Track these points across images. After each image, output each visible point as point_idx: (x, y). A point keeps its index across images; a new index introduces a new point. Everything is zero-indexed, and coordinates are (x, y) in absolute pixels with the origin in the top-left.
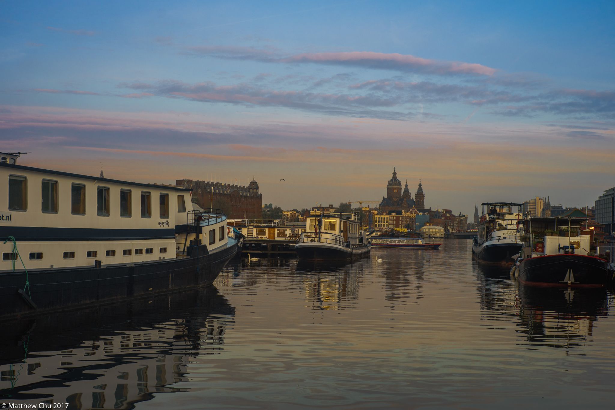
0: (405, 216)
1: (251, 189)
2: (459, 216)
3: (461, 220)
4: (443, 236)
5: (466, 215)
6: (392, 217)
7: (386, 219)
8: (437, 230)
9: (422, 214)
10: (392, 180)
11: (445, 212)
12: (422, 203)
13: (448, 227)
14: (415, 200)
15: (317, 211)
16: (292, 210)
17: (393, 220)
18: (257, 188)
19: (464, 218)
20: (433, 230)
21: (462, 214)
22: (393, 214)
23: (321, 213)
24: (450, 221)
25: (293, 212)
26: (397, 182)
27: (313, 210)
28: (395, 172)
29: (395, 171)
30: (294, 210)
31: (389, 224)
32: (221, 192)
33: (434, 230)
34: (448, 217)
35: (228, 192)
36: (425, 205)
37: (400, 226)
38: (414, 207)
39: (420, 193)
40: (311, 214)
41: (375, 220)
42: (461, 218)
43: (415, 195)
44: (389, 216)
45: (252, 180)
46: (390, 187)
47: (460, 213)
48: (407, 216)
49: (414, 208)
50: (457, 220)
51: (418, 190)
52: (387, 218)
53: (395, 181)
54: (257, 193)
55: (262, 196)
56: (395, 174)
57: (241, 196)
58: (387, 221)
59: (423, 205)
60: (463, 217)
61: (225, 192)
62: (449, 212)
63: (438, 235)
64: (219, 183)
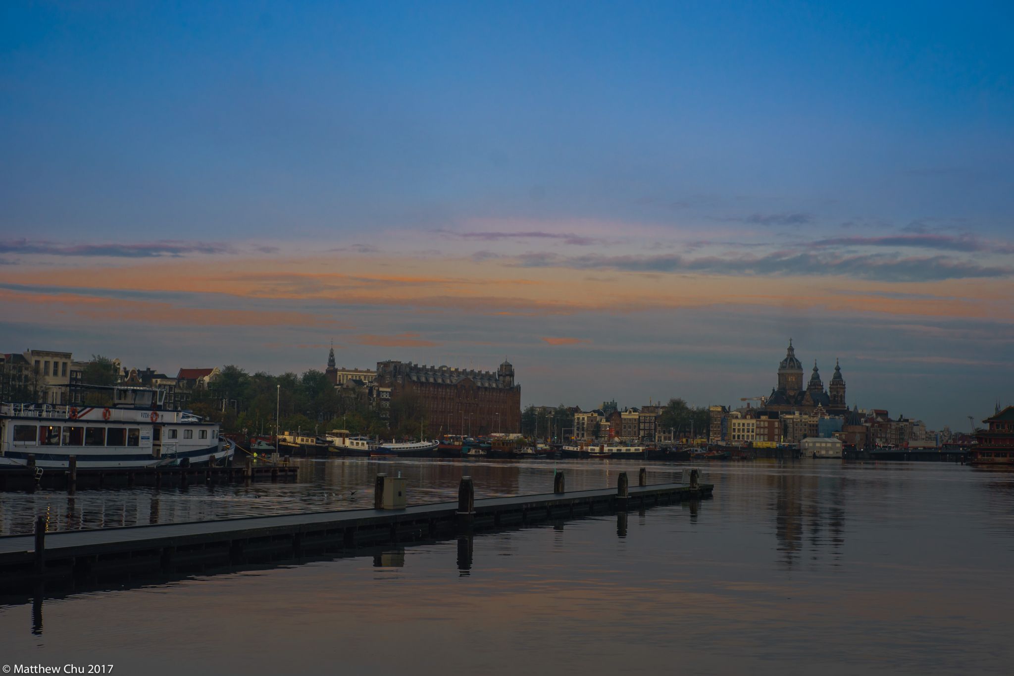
0: (801, 421)
1: (501, 375)
2: (900, 421)
3: (901, 429)
4: (840, 455)
5: (911, 419)
6: (762, 423)
7: (751, 425)
8: (829, 445)
9: (830, 418)
10: (786, 360)
11: (874, 415)
12: (841, 398)
13: (877, 439)
14: (829, 394)
15: (633, 413)
16: (591, 410)
17: (764, 428)
18: (512, 375)
19: (907, 423)
20: (821, 445)
21: (903, 418)
22: (763, 418)
23: (639, 417)
24: (880, 430)
25: (592, 415)
26: (794, 364)
27: (626, 412)
28: (791, 346)
29: (791, 344)
30: (595, 411)
31: (757, 434)
32: (440, 381)
33: (823, 445)
34: (878, 422)
35: (454, 381)
36: (846, 402)
37: (776, 437)
38: (820, 405)
39: (838, 381)
40: (622, 417)
41: (733, 427)
42: (901, 425)
43: (829, 386)
44: (757, 421)
45: (503, 361)
46: (782, 372)
47: (902, 416)
48: (803, 420)
49: (820, 407)
50: (893, 427)
51: (834, 376)
52: (753, 424)
53: (791, 363)
54: (511, 382)
55: (520, 388)
56: (791, 349)
57: (479, 388)
58: (753, 429)
59: (843, 403)
60: (905, 423)
61: (448, 382)
62: (883, 414)
63: (831, 453)
64: (445, 366)
